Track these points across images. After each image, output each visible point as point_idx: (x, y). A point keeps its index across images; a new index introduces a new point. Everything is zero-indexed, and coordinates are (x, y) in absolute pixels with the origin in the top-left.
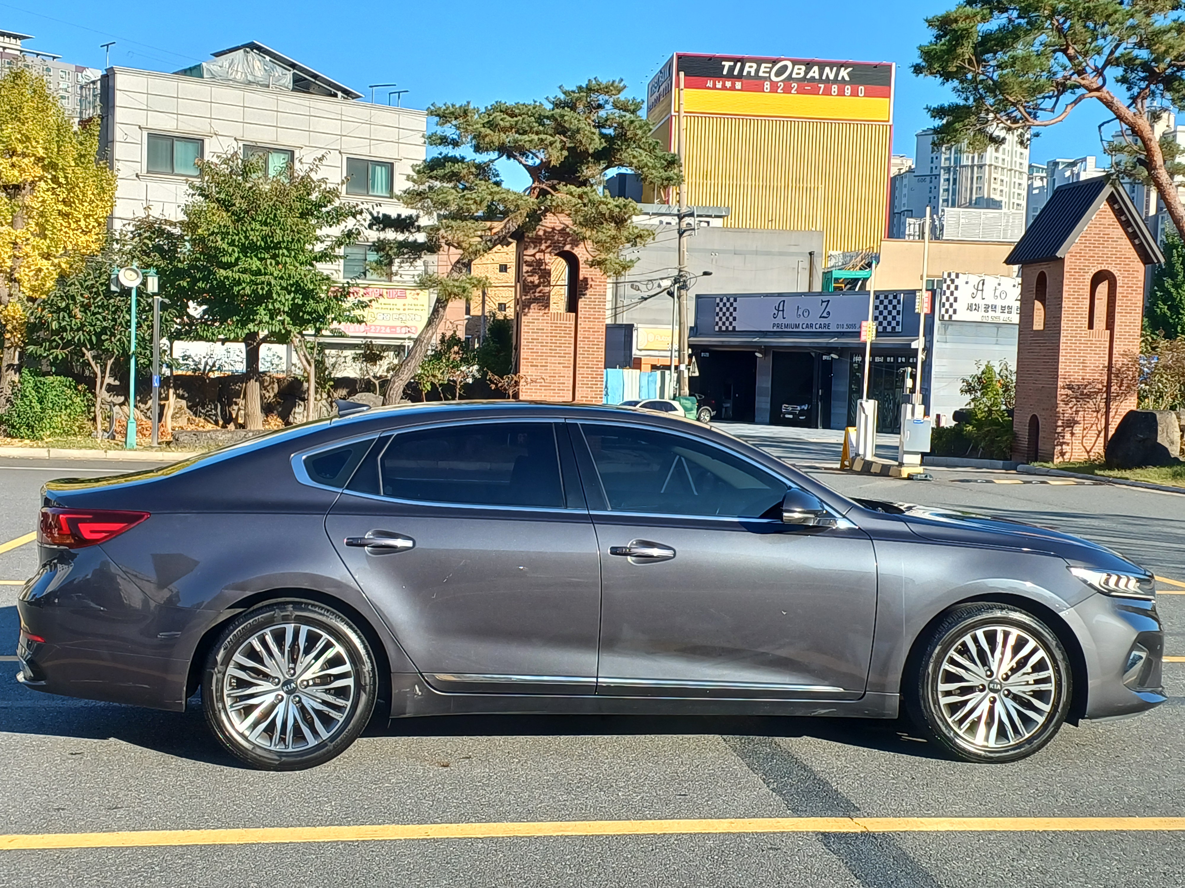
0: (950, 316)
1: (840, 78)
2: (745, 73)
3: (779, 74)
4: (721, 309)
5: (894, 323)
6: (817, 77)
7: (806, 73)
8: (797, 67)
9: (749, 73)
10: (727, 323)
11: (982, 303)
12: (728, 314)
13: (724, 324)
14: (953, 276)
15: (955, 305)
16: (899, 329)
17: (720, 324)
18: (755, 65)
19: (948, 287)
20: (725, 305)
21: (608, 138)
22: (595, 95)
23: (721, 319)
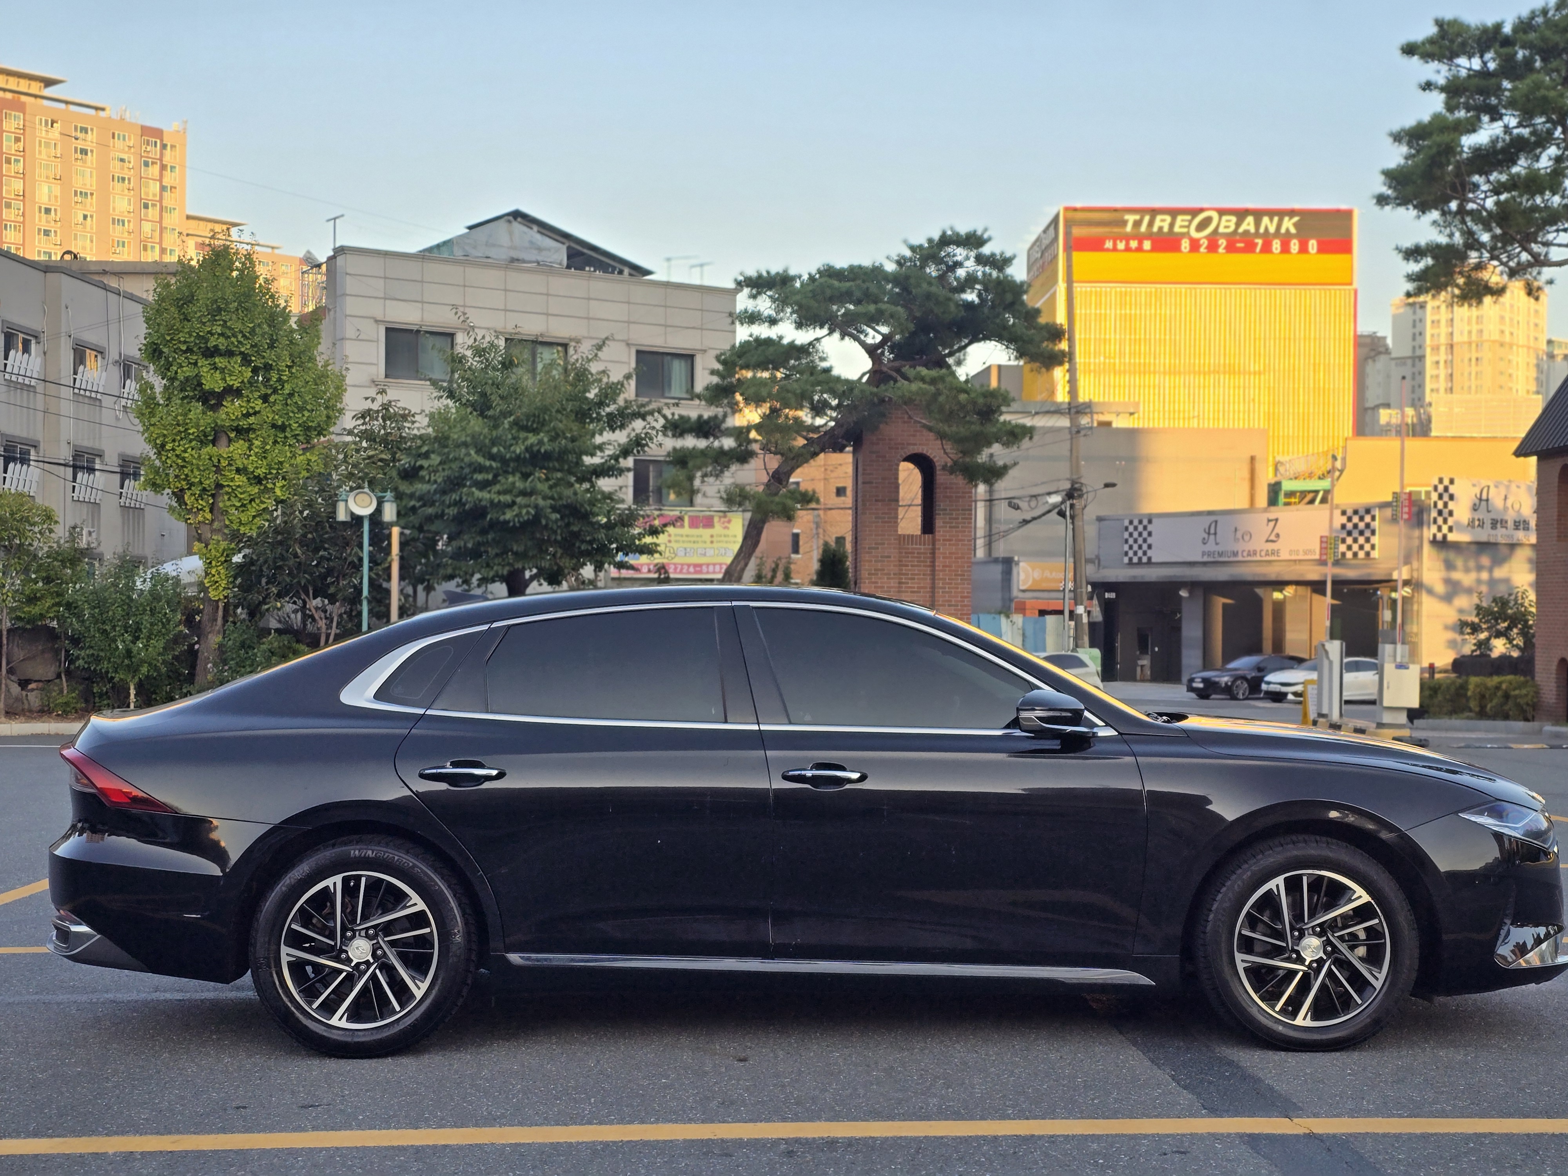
0: (1445, 536)
1: (1283, 230)
2: (1156, 228)
3: (1200, 228)
4: (1131, 535)
5: (1367, 547)
6: (1252, 228)
7: (1238, 225)
8: (1224, 218)
9: (1161, 228)
10: (1140, 553)
11: (1488, 518)
12: (1140, 541)
13: (1135, 553)
14: (1446, 482)
15: (1451, 522)
17: (1131, 553)
18: (1168, 218)
19: (1440, 497)
20: (1136, 528)
21: (969, 305)
22: (951, 249)
23: (1131, 547)
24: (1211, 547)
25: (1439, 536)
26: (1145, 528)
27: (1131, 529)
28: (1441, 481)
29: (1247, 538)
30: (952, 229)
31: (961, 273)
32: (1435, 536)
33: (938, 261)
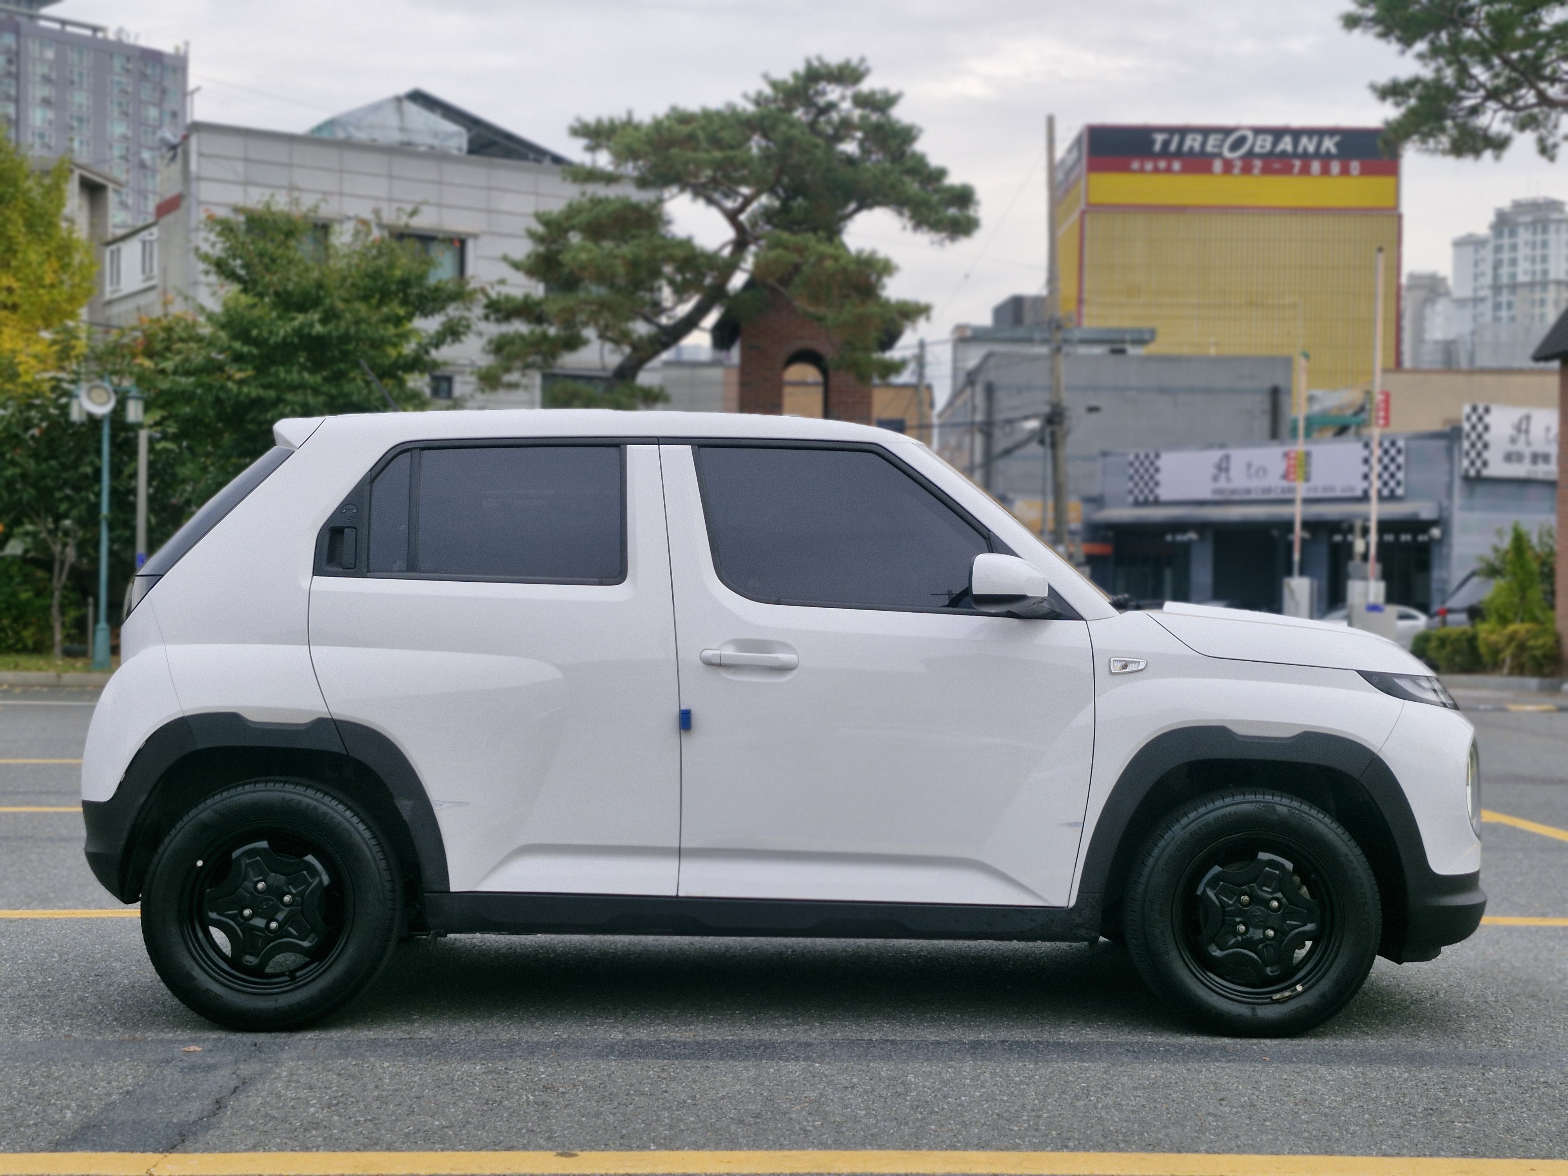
0: (1478, 472)
1: (1323, 150)
2: (1186, 147)
3: (1235, 147)
4: (1137, 471)
5: (1392, 484)
6: (1289, 148)
7: (1275, 144)
8: (1260, 138)
9: (1191, 149)
10: (1146, 491)
11: (1527, 451)
12: (1147, 477)
13: (1141, 491)
14: (1481, 410)
15: (1486, 455)
16: (1400, 491)
17: (1136, 492)
18: (1199, 138)
19: (1474, 427)
20: (1142, 464)
21: (850, 161)
22: (822, 85)
23: (1136, 485)
24: (1222, 484)
25: (1472, 472)
26: (1152, 463)
27: (1137, 464)
28: (1474, 409)
29: (1261, 473)
30: (819, 58)
31: (835, 116)
32: (1467, 471)
33: (809, 103)
